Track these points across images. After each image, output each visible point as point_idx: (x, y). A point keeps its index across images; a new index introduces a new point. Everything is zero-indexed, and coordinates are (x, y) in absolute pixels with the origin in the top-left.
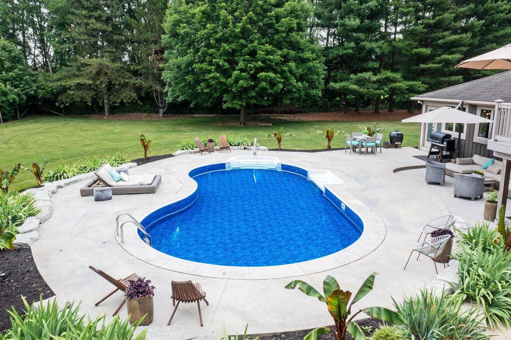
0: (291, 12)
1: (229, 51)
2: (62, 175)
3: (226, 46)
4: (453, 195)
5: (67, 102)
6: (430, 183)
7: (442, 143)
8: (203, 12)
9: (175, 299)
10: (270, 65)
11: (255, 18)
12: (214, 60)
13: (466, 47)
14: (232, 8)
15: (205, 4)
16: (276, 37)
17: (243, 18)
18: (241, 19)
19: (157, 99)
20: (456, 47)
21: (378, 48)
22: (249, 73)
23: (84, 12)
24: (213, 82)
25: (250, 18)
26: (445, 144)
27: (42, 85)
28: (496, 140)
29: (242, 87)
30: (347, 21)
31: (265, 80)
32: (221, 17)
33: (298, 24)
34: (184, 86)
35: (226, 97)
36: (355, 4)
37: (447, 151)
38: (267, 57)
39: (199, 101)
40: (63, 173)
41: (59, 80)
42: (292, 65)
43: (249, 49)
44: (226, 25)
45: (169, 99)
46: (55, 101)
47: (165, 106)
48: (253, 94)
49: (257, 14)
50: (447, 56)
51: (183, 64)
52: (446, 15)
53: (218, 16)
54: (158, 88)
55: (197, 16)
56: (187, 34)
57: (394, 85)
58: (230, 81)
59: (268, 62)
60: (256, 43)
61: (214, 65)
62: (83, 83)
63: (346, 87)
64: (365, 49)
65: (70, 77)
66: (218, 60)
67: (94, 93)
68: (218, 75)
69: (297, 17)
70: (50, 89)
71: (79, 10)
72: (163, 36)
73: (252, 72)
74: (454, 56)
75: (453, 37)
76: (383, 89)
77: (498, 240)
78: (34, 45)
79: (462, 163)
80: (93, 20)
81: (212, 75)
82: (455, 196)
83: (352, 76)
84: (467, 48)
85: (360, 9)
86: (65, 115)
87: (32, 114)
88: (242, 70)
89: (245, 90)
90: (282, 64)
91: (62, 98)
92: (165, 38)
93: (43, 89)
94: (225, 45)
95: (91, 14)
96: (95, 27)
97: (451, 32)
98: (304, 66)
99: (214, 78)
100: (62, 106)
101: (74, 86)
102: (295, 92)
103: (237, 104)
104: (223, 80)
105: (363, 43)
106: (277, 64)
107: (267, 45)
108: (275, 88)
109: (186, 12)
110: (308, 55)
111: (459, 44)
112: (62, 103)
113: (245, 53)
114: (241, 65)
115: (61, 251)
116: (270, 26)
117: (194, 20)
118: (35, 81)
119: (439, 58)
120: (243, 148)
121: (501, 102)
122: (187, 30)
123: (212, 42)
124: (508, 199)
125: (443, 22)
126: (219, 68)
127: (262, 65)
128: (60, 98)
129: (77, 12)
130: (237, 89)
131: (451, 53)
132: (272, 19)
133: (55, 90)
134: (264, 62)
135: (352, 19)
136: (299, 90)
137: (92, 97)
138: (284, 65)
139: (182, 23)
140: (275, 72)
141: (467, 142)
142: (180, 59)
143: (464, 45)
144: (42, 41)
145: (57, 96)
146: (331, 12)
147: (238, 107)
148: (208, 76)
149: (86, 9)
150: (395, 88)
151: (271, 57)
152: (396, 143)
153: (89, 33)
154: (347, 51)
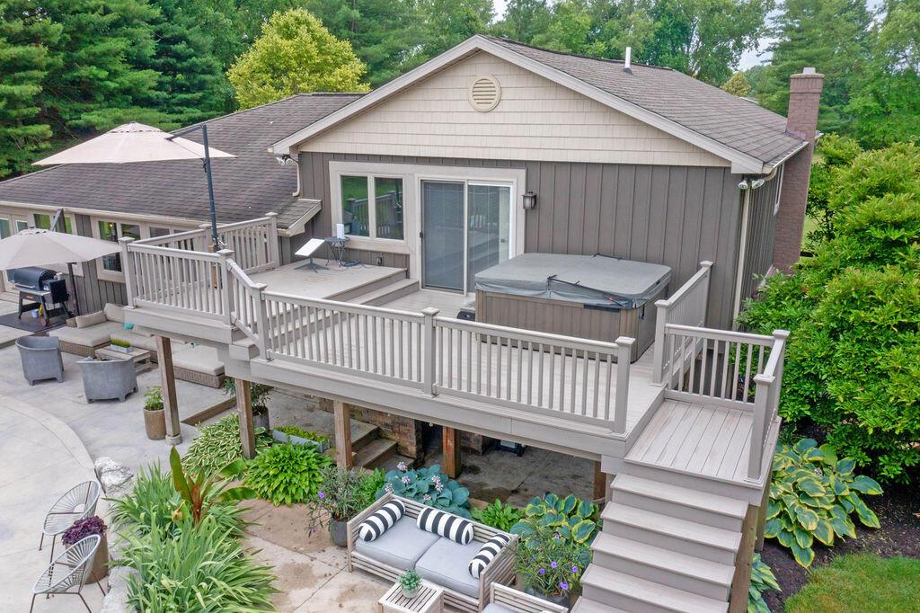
4: (84, 399)
6: (35, 382)
7: (42, 289)
26: (47, 292)
28: (137, 307)
37: (55, 302)
50: (8, 87)
77: (181, 513)
79: (88, 324)
82: (90, 401)
84: (46, 73)
111: (28, 64)
121: (130, 242)
124: (176, 381)
131: (15, 82)
141: (87, 279)
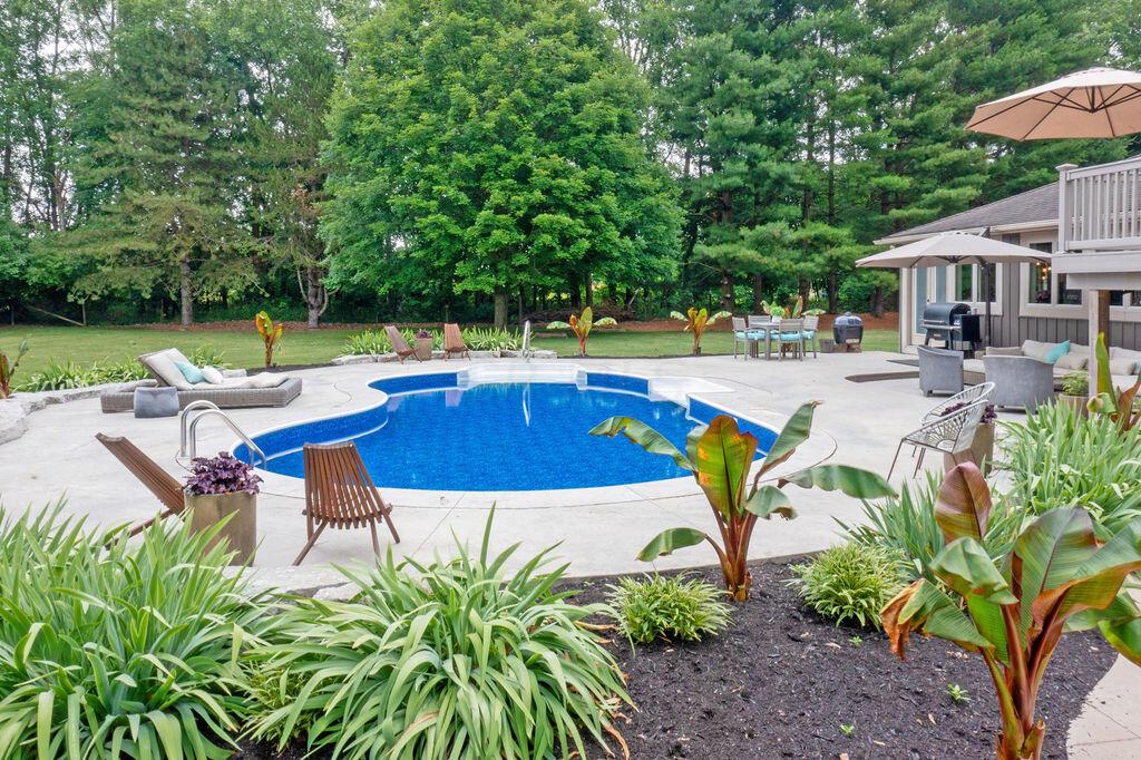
0: (606, 95)
1: (468, 169)
2: (62, 382)
3: (462, 159)
5: (95, 293)
6: (930, 396)
7: (952, 324)
8: (414, 92)
9: (312, 515)
10: (562, 199)
11: (527, 102)
12: (435, 188)
13: (984, 174)
14: (477, 82)
15: (419, 73)
16: (573, 141)
17: (500, 100)
18: (497, 103)
19: (305, 288)
20: (964, 175)
21: (796, 174)
22: (513, 215)
23: (149, 102)
24: (433, 235)
25: (516, 103)
26: (958, 325)
27: (40, 257)
28: (1069, 252)
29: (498, 244)
30: (726, 119)
31: (550, 231)
32: (453, 101)
33: (622, 118)
34: (366, 246)
35: (461, 268)
36: (742, 85)
37: (964, 339)
38: (553, 182)
39: (400, 279)
40: (65, 378)
41: (81, 244)
42: (610, 199)
43: (515, 165)
44: (463, 116)
45: (332, 281)
46: (67, 291)
47: (323, 301)
48: (523, 259)
49: (532, 95)
50: (946, 191)
51: (365, 197)
52: (937, 109)
53: (447, 98)
54: (308, 261)
55: (399, 97)
56: (377, 135)
57: (835, 252)
58: (471, 232)
59: (557, 193)
60: (528, 153)
61: (436, 199)
62: (136, 249)
63: (731, 256)
64: (769, 177)
65: (105, 238)
66: (444, 188)
67: (159, 272)
68: (444, 219)
69: (618, 103)
70: (57, 266)
71: (138, 96)
72: (323, 144)
73: (520, 213)
74: (960, 190)
75: (956, 154)
76: (812, 260)
77: (1101, 400)
78: (29, 179)
80: (169, 118)
81: (431, 218)
83: (744, 231)
84: (988, 177)
85: (754, 96)
86: (87, 325)
87: (10, 323)
88: (499, 210)
89: (505, 252)
90: (588, 198)
91: (83, 284)
92: (328, 149)
93: (39, 266)
94: (460, 156)
95: (165, 105)
96: (170, 132)
97: (949, 143)
98: (636, 204)
99: (436, 226)
100: (81, 302)
101: (114, 256)
102: (616, 259)
103: (487, 283)
104: (455, 230)
105: (763, 164)
106: (576, 198)
107: (555, 155)
108: (573, 249)
109: (374, 92)
110: (643, 181)
111: (969, 168)
112: (84, 296)
113: (505, 174)
114: (497, 197)
115: (34, 478)
116: (560, 118)
117: (392, 106)
118: (23, 249)
119: (929, 196)
120: (498, 353)
121: (1071, 168)
122: (377, 125)
123: (433, 150)
125: (933, 123)
126: (446, 205)
127: (543, 198)
128: (78, 285)
129: (134, 101)
130: (486, 250)
131: (954, 186)
132: (563, 105)
133: (68, 268)
134: (547, 192)
135: (738, 115)
136: (626, 255)
137: (154, 281)
138: (591, 201)
139: (367, 112)
140: (573, 213)
141: (1006, 319)
142: (359, 186)
143: (980, 171)
144: (48, 169)
145: (73, 282)
146: (693, 103)
147: (489, 290)
148: (422, 222)
149: (154, 95)
150: (838, 258)
151: (564, 182)
152: (849, 341)
153: (158, 145)
154: (729, 181)
